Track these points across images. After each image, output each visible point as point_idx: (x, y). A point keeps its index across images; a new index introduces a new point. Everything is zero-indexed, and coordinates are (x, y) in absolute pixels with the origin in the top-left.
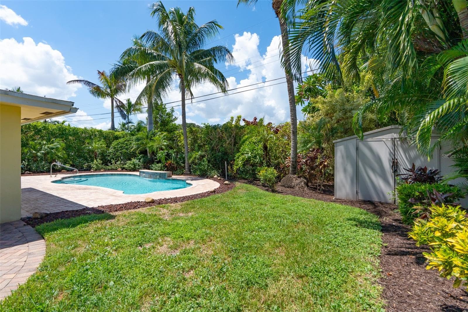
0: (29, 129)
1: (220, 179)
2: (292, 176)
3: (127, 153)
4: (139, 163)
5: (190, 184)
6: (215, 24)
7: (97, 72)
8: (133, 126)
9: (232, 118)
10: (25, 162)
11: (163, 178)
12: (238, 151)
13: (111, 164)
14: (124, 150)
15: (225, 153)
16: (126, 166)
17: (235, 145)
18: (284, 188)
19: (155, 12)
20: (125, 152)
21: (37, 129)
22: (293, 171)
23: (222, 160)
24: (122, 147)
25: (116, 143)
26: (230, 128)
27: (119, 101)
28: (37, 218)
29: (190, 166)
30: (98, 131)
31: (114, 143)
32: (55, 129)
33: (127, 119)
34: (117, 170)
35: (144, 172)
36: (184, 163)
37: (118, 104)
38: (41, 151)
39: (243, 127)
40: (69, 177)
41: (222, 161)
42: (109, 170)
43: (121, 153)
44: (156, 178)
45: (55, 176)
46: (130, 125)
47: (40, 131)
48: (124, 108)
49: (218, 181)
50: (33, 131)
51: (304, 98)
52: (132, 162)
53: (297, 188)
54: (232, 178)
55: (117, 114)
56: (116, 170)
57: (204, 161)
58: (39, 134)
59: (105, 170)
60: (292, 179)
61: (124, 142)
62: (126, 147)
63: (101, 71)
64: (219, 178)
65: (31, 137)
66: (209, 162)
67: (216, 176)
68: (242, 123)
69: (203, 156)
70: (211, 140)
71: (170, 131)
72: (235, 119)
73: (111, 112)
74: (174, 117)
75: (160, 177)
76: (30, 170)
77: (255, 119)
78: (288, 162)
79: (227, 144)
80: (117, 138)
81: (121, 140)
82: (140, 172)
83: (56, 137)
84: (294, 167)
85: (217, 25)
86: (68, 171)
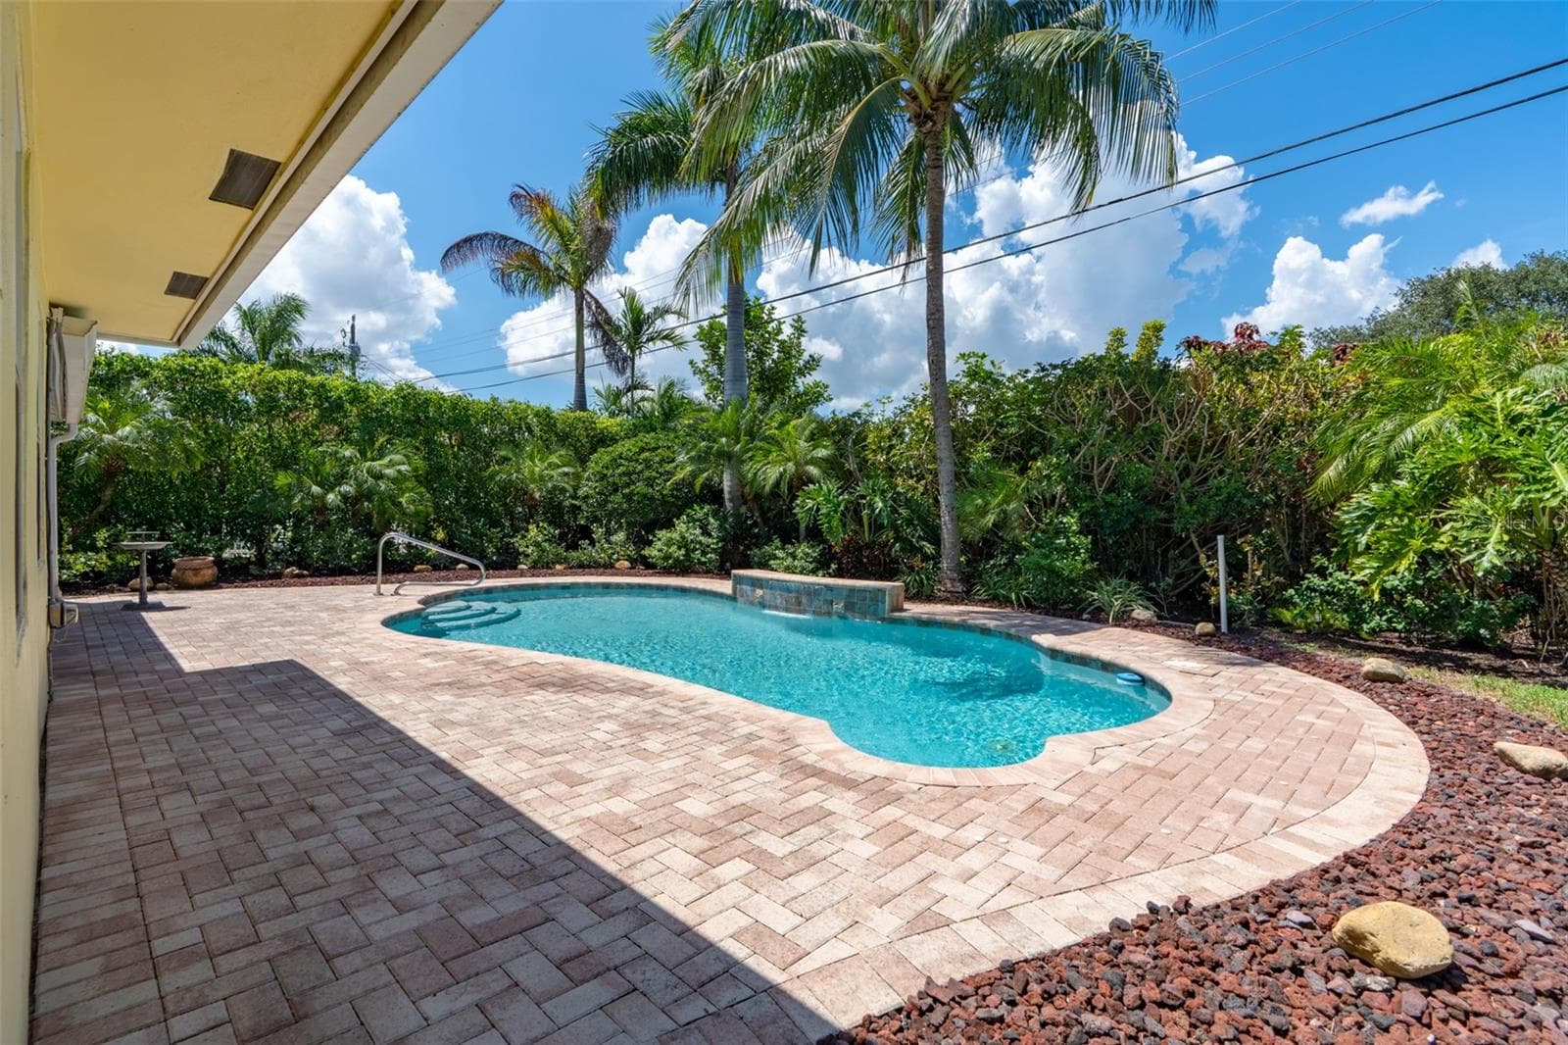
0: (301, 400)
3: (652, 499)
8: (649, 398)
10: (285, 528)
11: (863, 614)
13: (592, 543)
14: (640, 487)
16: (651, 554)
20: (645, 496)
21: (327, 399)
24: (628, 474)
25: (607, 458)
27: (600, 305)
30: (537, 414)
31: (601, 457)
32: (392, 400)
33: (628, 373)
34: (612, 566)
35: (757, 583)
38: (340, 485)
40: (448, 597)
42: (582, 568)
43: (628, 498)
44: (829, 614)
45: (396, 593)
46: (638, 394)
47: (338, 406)
50: (315, 406)
52: (675, 536)
55: (595, 355)
56: (608, 567)
58: (335, 422)
59: (570, 570)
61: (639, 453)
62: (647, 474)
65: (306, 433)
73: (574, 349)
75: (849, 606)
76: (301, 561)
80: (603, 440)
81: (624, 448)
82: (738, 580)
83: (395, 433)
86: (436, 568)
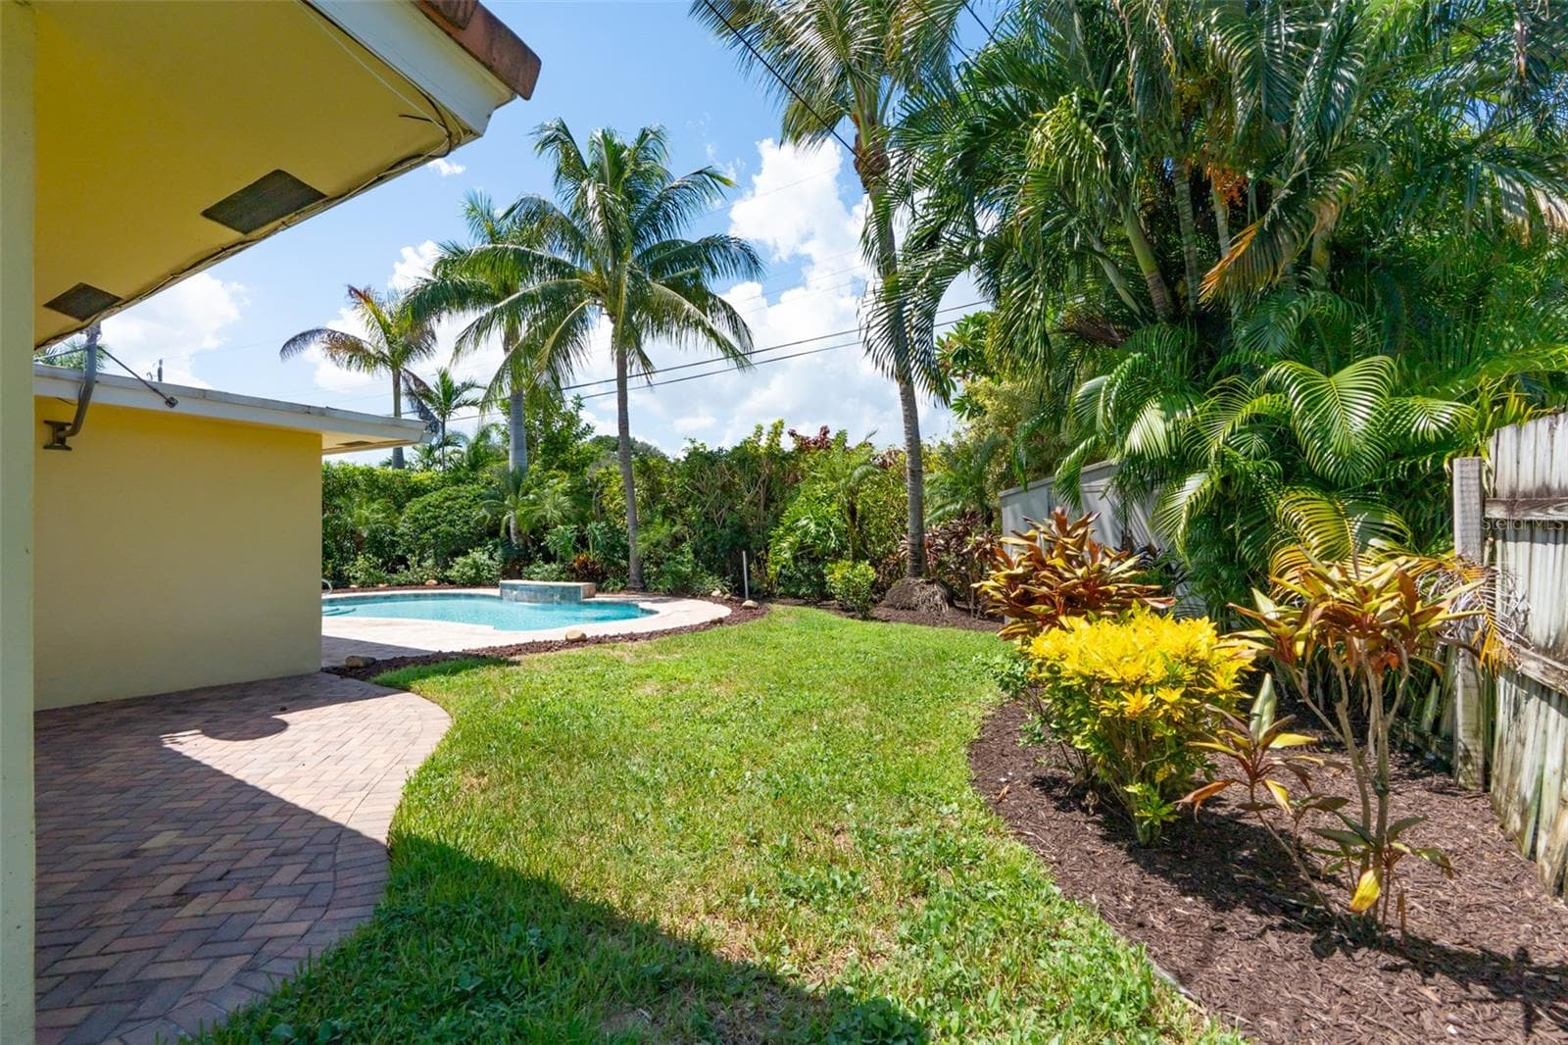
1: (729, 599)
2: (912, 580)
3: (453, 535)
4: (490, 562)
5: (651, 612)
6: (711, 176)
7: (346, 289)
8: (458, 452)
9: (759, 430)
11: (570, 601)
12: (777, 523)
13: (408, 568)
14: (444, 527)
15: (742, 530)
16: (452, 573)
17: (767, 507)
18: (892, 610)
19: (545, 144)
20: (448, 533)
22: (914, 568)
23: (732, 548)
24: (435, 518)
25: (418, 506)
26: (754, 459)
27: (416, 379)
28: (358, 667)
29: (642, 568)
30: (362, 473)
31: (413, 506)
33: (440, 433)
34: (424, 583)
35: (514, 587)
36: (626, 557)
37: (413, 387)
39: (787, 457)
41: (733, 551)
42: (400, 585)
43: (435, 536)
44: (552, 602)
46: (449, 449)
48: (431, 400)
49: (726, 602)
51: (954, 374)
52: (469, 561)
53: (923, 610)
54: (764, 596)
56: (421, 584)
57: (682, 553)
59: (391, 586)
60: (912, 589)
61: (444, 502)
62: (449, 517)
63: (361, 288)
64: (727, 596)
66: (696, 553)
67: (716, 593)
68: (787, 444)
69: (677, 540)
70: (700, 492)
71: (575, 468)
72: (764, 432)
74: (583, 425)
75: (563, 597)
77: (825, 431)
78: (904, 547)
79: (746, 502)
80: (417, 491)
81: (433, 497)
82: (504, 586)
84: (919, 557)
85: (719, 179)
